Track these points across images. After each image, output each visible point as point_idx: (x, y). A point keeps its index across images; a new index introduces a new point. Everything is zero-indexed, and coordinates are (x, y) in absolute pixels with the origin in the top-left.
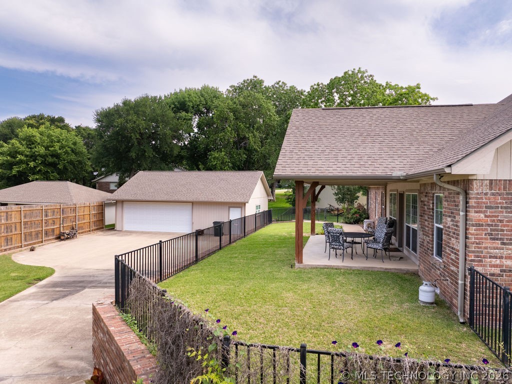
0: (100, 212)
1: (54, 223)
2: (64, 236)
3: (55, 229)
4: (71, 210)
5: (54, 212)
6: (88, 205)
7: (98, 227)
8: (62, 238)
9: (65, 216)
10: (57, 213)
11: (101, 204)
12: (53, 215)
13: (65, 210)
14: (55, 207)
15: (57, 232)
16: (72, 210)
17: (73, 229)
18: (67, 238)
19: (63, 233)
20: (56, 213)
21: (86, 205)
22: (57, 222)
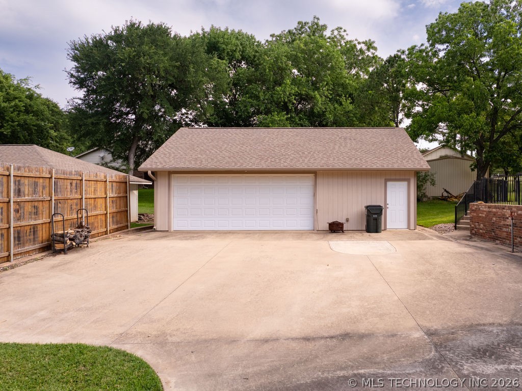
0: (121, 195)
1: (36, 213)
2: (64, 242)
3: (39, 227)
4: (71, 184)
5: (36, 184)
6: (103, 178)
7: (119, 225)
8: (59, 246)
9: (60, 196)
10: (44, 188)
11: (123, 180)
12: (35, 192)
13: (60, 183)
14: (38, 175)
15: (43, 234)
16: (74, 185)
17: (81, 226)
18: (71, 248)
19: (63, 236)
20: (40, 188)
21: (98, 179)
22: (43, 208)
